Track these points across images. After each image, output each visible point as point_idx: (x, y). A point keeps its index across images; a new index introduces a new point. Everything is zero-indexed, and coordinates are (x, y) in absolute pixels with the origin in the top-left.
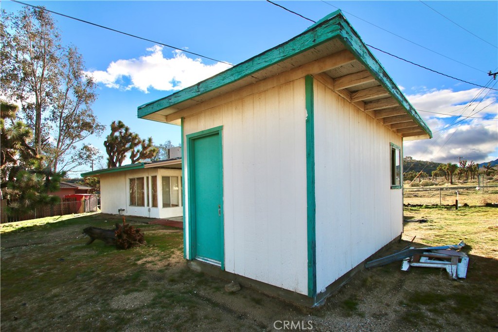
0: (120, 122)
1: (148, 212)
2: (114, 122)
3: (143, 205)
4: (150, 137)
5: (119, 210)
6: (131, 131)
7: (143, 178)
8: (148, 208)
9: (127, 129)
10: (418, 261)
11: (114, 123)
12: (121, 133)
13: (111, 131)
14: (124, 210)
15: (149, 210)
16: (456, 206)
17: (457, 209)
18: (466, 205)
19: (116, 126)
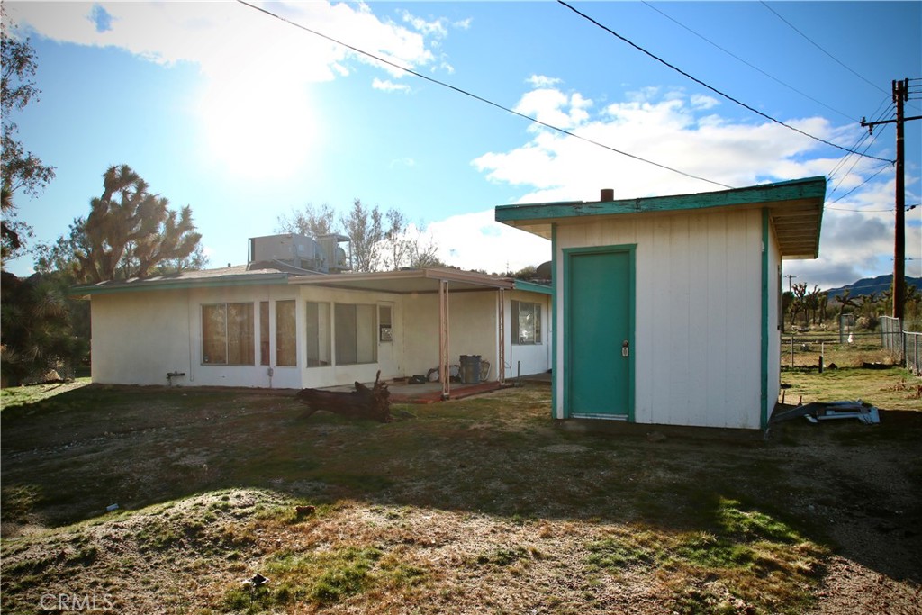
0: (125, 169)
1: (268, 377)
2: (114, 168)
3: (251, 362)
4: (185, 206)
5: (169, 376)
6: (150, 191)
7: (251, 305)
8: (266, 368)
9: (142, 186)
10: (825, 415)
11: (112, 170)
12: (125, 194)
13: (103, 190)
14: (183, 374)
15: (270, 373)
16: (820, 368)
17: (820, 371)
18: (833, 367)
19: (117, 177)
